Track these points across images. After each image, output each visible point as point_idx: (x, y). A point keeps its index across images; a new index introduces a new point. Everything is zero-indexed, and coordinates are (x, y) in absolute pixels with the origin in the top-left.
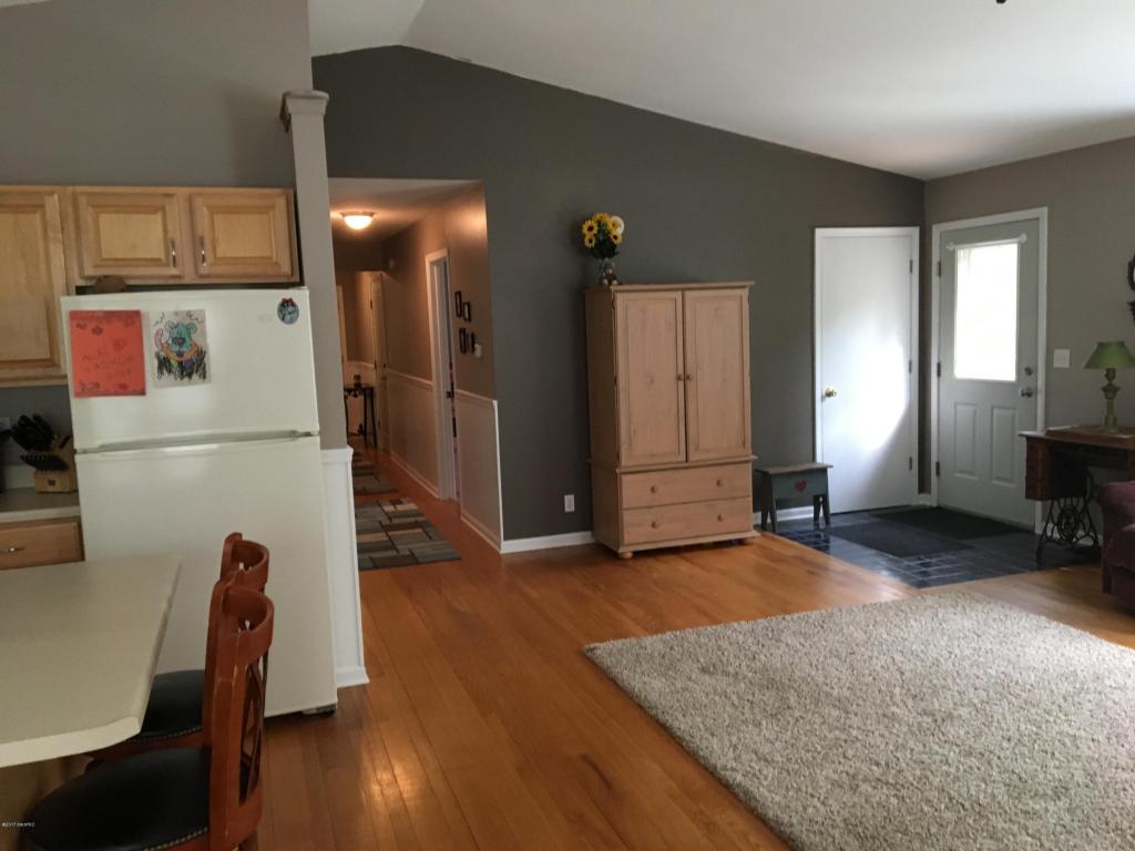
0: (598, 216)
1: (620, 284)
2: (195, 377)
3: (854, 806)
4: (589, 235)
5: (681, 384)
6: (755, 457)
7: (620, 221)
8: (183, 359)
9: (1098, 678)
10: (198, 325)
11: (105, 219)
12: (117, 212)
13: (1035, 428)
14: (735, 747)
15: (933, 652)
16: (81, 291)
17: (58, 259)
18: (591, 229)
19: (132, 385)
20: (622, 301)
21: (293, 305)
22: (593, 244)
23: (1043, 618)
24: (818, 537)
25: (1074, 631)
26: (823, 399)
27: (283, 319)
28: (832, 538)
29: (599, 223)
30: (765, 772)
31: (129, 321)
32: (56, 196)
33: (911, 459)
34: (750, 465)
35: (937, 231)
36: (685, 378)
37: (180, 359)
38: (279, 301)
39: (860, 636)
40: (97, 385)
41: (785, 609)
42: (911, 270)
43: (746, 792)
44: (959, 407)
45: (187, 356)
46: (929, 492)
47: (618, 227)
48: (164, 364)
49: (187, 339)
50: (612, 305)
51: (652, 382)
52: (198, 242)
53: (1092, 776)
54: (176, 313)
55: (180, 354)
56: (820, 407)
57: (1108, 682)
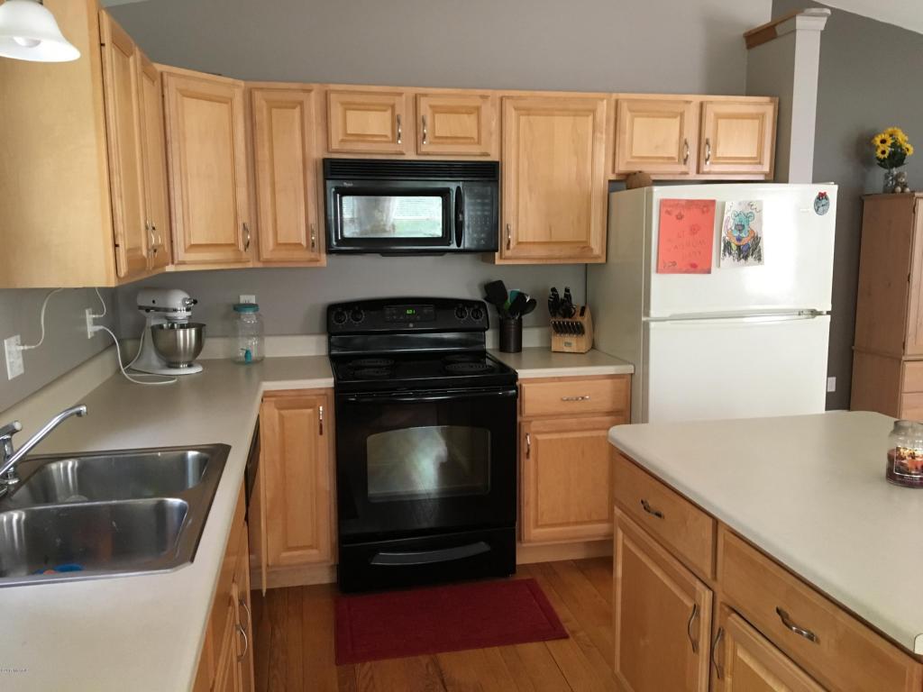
2: (750, 259)
4: (882, 148)
8: (740, 244)
10: (756, 214)
11: (638, 121)
12: (648, 117)
18: (883, 141)
19: (699, 266)
21: (827, 198)
22: (886, 156)
27: (817, 211)
29: (892, 136)
31: (705, 209)
32: (605, 102)
37: (738, 243)
38: (817, 193)
40: (675, 264)
45: (744, 242)
49: (746, 226)
50: (914, 209)
52: (702, 143)
54: (740, 204)
55: (739, 239)
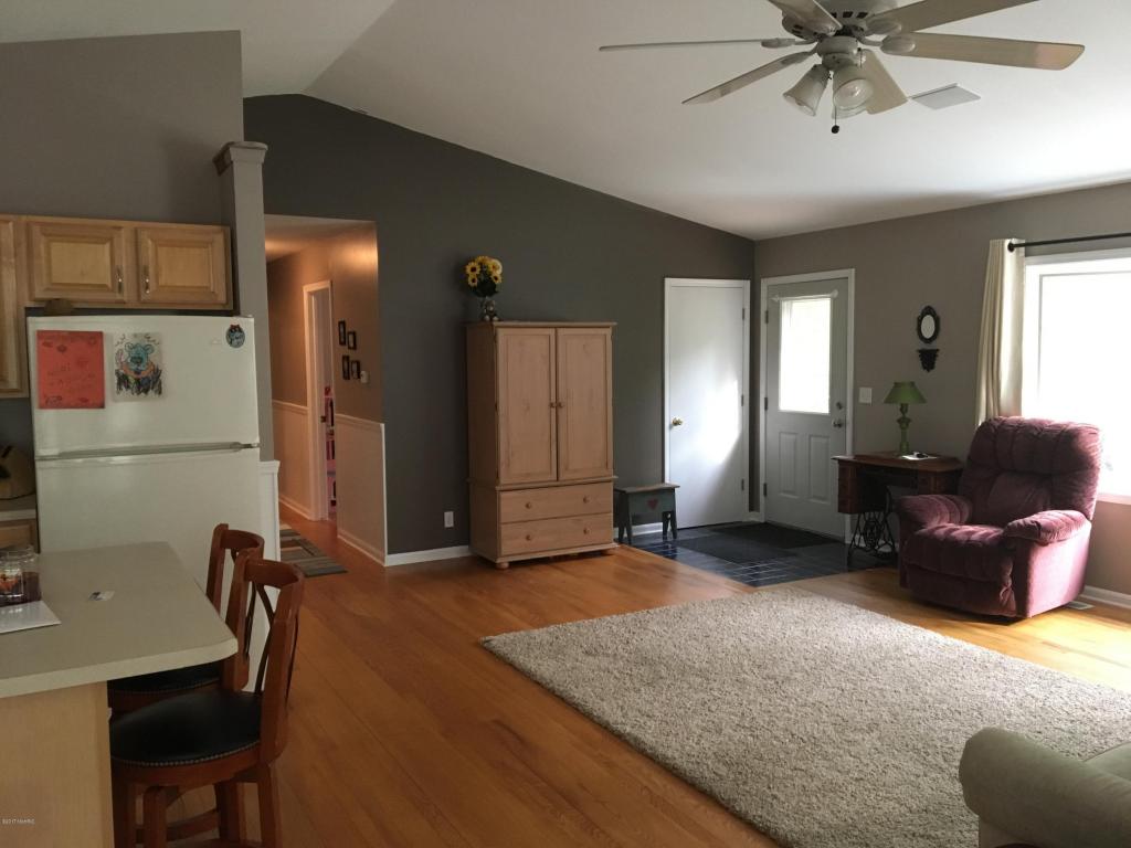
0: (480, 259)
1: (500, 320)
2: (151, 392)
3: (720, 743)
4: (472, 276)
5: (554, 410)
6: (615, 477)
7: (499, 264)
8: (140, 376)
9: (897, 649)
11: (56, 247)
12: (68, 242)
13: (845, 454)
14: (622, 708)
15: (771, 634)
16: (31, 312)
17: (10, 283)
18: (473, 270)
19: (92, 399)
20: (502, 334)
21: (240, 330)
22: (476, 284)
23: (855, 607)
24: (667, 548)
25: (879, 616)
26: (671, 427)
27: (231, 343)
28: (679, 549)
29: (481, 264)
30: (649, 724)
31: (92, 341)
32: (11, 224)
33: (743, 482)
34: (612, 484)
35: (765, 284)
36: (557, 406)
37: (138, 377)
38: (228, 327)
39: (712, 624)
40: (60, 398)
41: (648, 605)
42: (743, 317)
43: (636, 739)
44: (783, 436)
45: (143, 375)
46: (758, 510)
47: (497, 269)
48: (123, 381)
49: (145, 359)
50: (495, 338)
51: (528, 408)
52: (141, 271)
53: (895, 715)
54: (135, 336)
55: (138, 372)
56: (670, 435)
57: (905, 652)
